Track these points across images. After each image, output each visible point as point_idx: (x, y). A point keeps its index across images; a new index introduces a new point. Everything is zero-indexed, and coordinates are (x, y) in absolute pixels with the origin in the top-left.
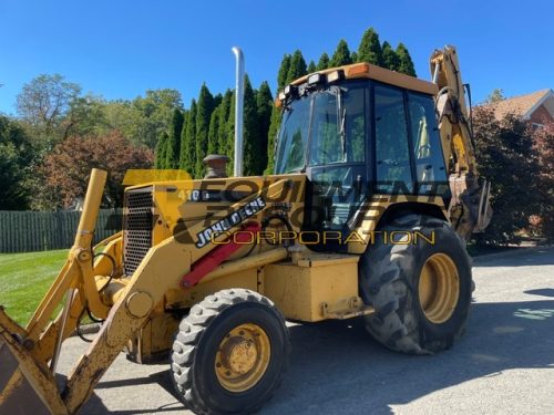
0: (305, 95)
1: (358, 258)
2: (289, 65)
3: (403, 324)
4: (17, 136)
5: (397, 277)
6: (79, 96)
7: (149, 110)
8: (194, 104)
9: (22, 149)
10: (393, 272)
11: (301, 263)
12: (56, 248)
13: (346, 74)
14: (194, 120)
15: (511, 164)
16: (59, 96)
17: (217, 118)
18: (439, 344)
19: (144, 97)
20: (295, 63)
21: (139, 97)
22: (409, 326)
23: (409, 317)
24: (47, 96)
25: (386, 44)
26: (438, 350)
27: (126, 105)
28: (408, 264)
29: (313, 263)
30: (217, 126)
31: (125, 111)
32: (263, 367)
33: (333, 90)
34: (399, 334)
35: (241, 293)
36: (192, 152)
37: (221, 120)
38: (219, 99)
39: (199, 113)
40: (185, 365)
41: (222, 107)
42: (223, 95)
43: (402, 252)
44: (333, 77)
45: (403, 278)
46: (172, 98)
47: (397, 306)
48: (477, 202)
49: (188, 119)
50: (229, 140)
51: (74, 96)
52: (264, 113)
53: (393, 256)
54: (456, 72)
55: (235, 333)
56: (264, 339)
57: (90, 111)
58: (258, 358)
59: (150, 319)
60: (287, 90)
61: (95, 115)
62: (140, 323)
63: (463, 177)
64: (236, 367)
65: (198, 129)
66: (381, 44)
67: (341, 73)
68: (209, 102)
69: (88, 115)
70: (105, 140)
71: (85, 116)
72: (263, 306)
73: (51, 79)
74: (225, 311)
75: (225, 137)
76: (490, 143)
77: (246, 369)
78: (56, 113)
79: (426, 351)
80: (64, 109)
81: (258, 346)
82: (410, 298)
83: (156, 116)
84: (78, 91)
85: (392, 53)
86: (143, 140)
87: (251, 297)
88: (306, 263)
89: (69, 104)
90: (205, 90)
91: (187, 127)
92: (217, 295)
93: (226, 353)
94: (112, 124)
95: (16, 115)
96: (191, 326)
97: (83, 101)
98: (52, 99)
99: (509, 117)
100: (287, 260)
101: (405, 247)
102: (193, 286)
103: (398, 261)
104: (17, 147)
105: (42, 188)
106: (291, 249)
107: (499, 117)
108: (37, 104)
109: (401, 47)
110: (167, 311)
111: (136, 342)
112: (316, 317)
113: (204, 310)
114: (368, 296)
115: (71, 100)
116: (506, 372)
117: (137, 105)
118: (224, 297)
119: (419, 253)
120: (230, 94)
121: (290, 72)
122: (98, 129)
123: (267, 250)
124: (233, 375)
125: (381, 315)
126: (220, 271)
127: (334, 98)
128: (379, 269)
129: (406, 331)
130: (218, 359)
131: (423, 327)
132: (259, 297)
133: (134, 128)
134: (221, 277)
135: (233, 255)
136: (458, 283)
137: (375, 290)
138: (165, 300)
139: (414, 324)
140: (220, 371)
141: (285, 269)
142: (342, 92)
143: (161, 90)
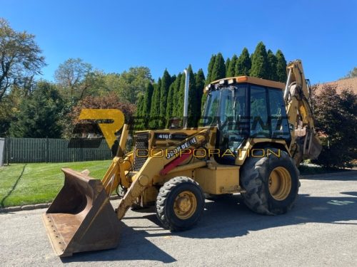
0: (218, 89)
1: (239, 167)
2: (214, 61)
3: (259, 199)
4: (54, 94)
5: (257, 176)
6: (91, 72)
7: (131, 80)
8: (160, 80)
9: (57, 102)
10: (256, 174)
11: (212, 168)
12: (79, 161)
13: (237, 81)
14: (159, 89)
15: (345, 120)
16: (80, 71)
17: (173, 89)
18: (279, 210)
19: (128, 71)
20: (218, 60)
21: (125, 72)
22: (263, 200)
23: (263, 196)
24: (73, 71)
25: (270, 51)
26: (279, 214)
27: (117, 76)
28: (263, 171)
29: (218, 168)
30: (172, 94)
31: (117, 80)
32: (193, 211)
33: (231, 88)
34: (258, 204)
35: (185, 178)
36: (158, 107)
37: (175, 90)
38: (174, 78)
39: (162, 85)
40: (162, 205)
41: (176, 82)
42: (177, 76)
43: (260, 165)
44: (231, 82)
45: (260, 177)
46: (145, 73)
47: (257, 190)
48: (303, 143)
49: (156, 89)
50: (179, 102)
51: (88, 72)
52: (200, 86)
53: (256, 167)
54: (301, 74)
55: (182, 194)
56: (194, 199)
57: (97, 80)
58: (192, 206)
59: (147, 188)
60: (209, 86)
61: (100, 83)
62: (144, 188)
63: (305, 129)
64: (182, 209)
65: (162, 95)
66: (267, 51)
67: (234, 80)
68: (168, 80)
69: (96, 83)
70: (107, 99)
71: (94, 83)
72: (194, 185)
73: (75, 61)
74: (178, 185)
75: (177, 100)
76: (333, 107)
77: (186, 210)
78: (77, 81)
79: (271, 213)
80: (82, 79)
81: (191, 201)
82: (263, 187)
83: (135, 83)
84: (90, 69)
85: (273, 56)
86: (127, 97)
87: (189, 180)
88: (214, 168)
89: (85, 76)
90: (166, 73)
91: (155, 93)
92: (175, 178)
93: (178, 203)
94: (109, 88)
95: (54, 82)
96: (165, 190)
97: (93, 74)
98: (75, 73)
99: (345, 93)
100: (206, 167)
101: (262, 163)
102: (164, 175)
103: (258, 169)
104: (55, 101)
105: (68, 125)
106: (208, 161)
107: (339, 92)
108: (66, 76)
109: (279, 52)
110: (153, 185)
111: (140, 198)
112: (218, 192)
113: (170, 184)
114: (244, 186)
115: (86, 74)
116: (307, 224)
117: (124, 76)
118: (178, 179)
119: (269, 167)
120: (180, 76)
121: (215, 65)
122: (101, 91)
123: (197, 162)
124: (181, 213)
125: (250, 194)
126: (176, 170)
127: (231, 92)
128: (249, 173)
129: (261, 202)
130: (175, 206)
131: (270, 201)
132: (193, 181)
133: (122, 90)
134: (177, 172)
135: (181, 163)
136: (290, 183)
137: (247, 183)
138: (153, 181)
139: (265, 200)
140: (176, 211)
141: (205, 171)
142: (235, 89)
143: (139, 67)
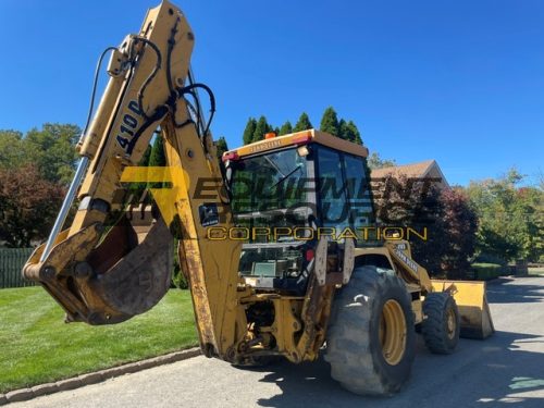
2: (254, 128)
7: (47, 144)
20: (262, 126)
25: (342, 122)
66: (339, 120)
83: (55, 151)
85: (347, 128)
109: (351, 124)
117: (34, 138)
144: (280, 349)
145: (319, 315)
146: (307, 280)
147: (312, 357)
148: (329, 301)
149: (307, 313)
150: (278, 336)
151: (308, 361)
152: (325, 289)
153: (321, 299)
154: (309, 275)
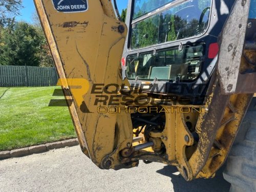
144: (170, 159)
145: (220, 131)
146: (206, 85)
147: (207, 175)
148: (238, 116)
149: (203, 125)
150: (168, 144)
151: (202, 179)
152: (233, 98)
153: (226, 112)
154: (210, 78)
